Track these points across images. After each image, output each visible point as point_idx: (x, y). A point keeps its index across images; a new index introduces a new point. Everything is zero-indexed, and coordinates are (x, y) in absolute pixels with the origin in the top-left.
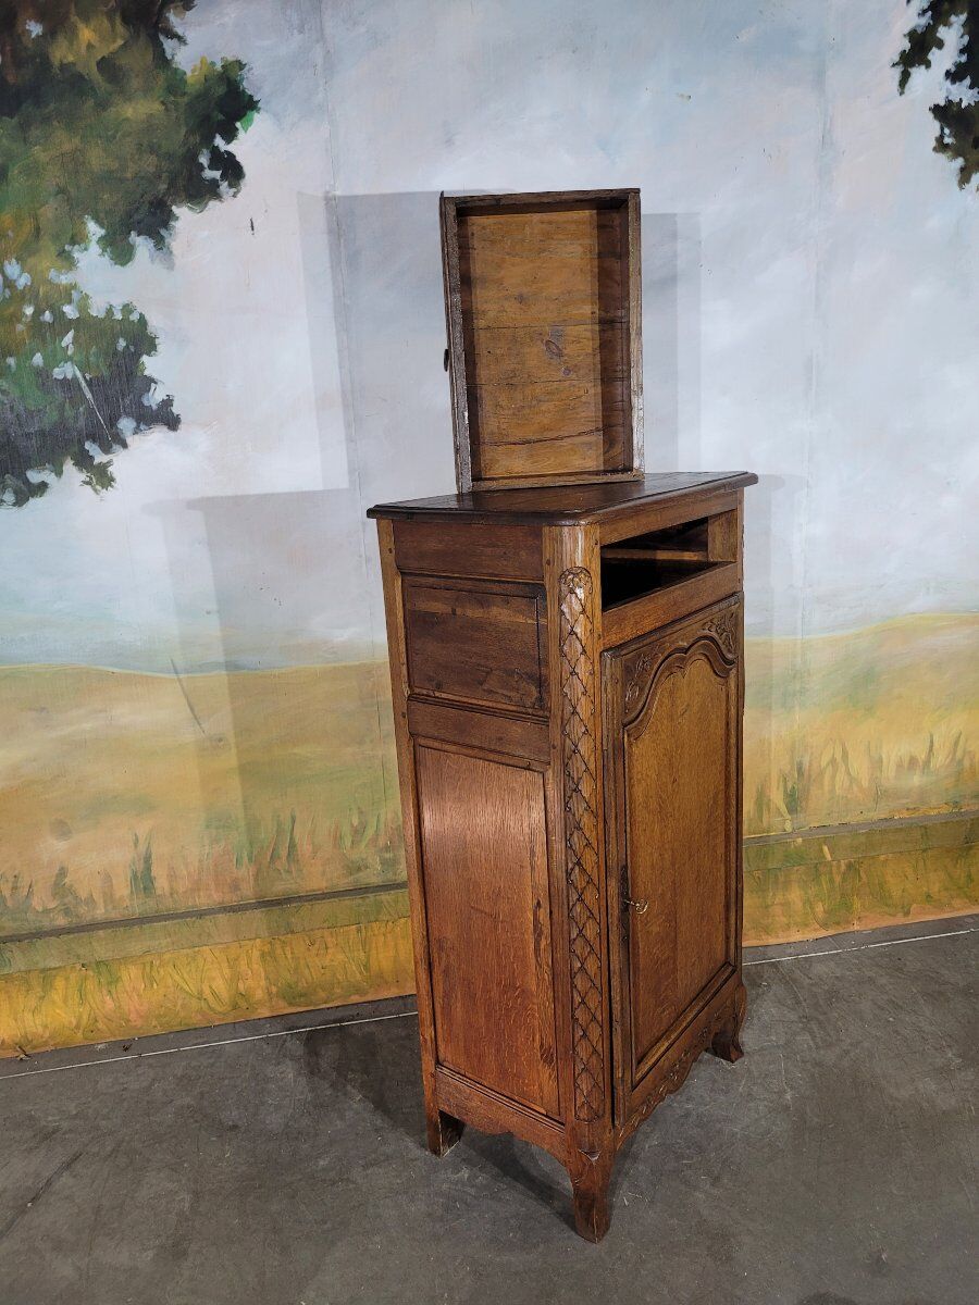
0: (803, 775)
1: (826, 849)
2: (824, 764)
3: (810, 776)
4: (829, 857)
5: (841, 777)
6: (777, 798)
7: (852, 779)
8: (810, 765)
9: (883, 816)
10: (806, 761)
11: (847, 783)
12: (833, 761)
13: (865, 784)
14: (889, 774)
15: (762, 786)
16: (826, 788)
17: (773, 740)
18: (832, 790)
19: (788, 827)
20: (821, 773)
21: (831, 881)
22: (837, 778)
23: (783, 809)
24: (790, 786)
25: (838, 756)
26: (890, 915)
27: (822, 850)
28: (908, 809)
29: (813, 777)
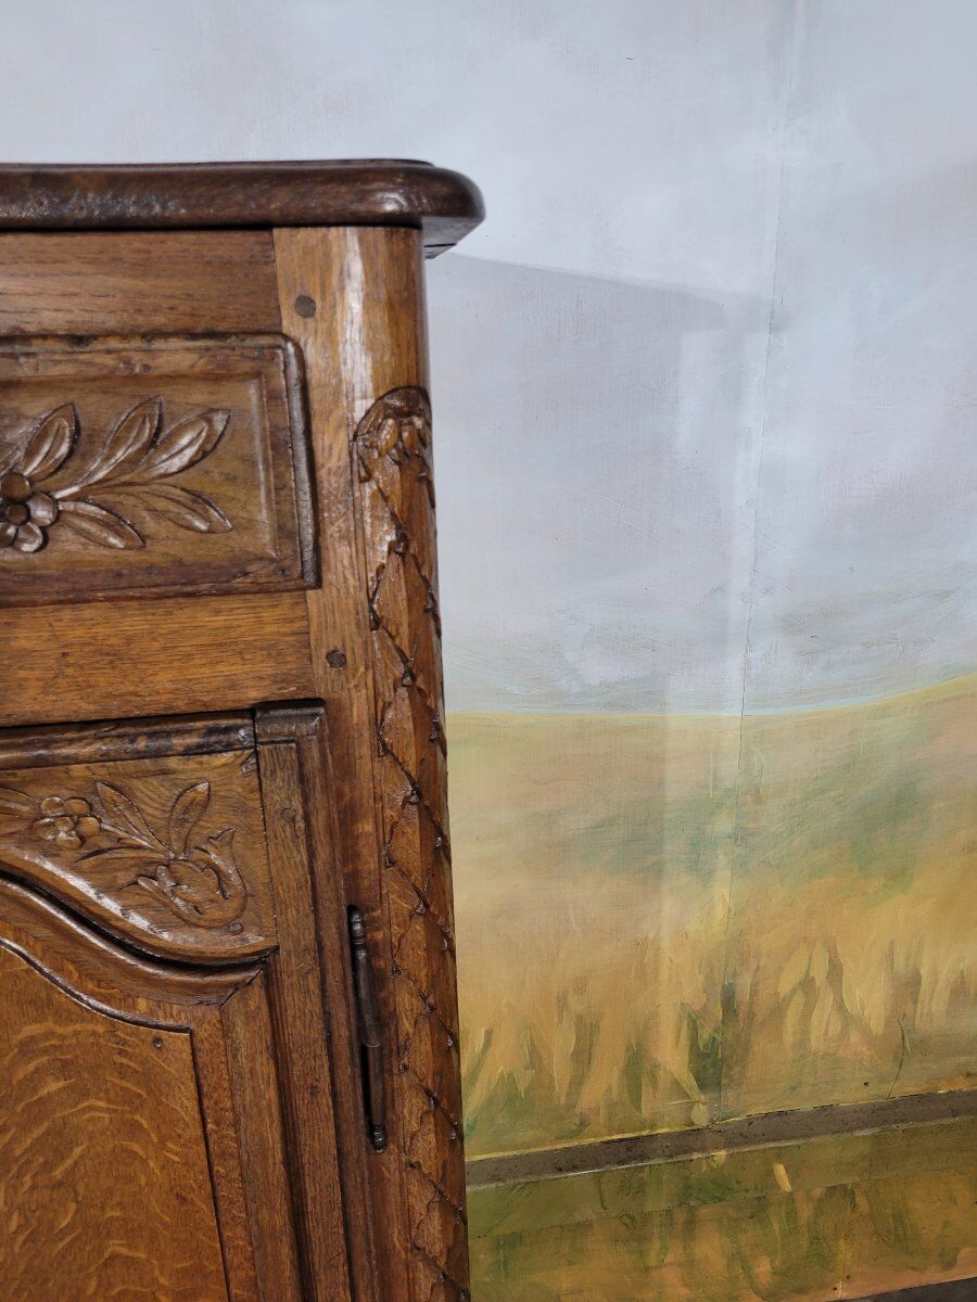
0: (735, 1013)
1: (780, 1170)
2: (785, 987)
3: (751, 1015)
4: (786, 1186)
5: (824, 1012)
6: (672, 1058)
7: (847, 1019)
8: (754, 992)
9: (912, 1090)
10: (744, 983)
11: (836, 1027)
12: (807, 984)
13: (877, 1026)
14: (933, 1010)
15: (638, 1045)
16: (789, 1039)
17: (666, 943)
18: (802, 1042)
19: (701, 1117)
20: (778, 1011)
21: (792, 1215)
22: (814, 1019)
23: (688, 1081)
24: (705, 1034)
25: (820, 972)
26: (914, 1269)
27: (770, 1173)
28: (968, 1075)
29: (759, 1018)
